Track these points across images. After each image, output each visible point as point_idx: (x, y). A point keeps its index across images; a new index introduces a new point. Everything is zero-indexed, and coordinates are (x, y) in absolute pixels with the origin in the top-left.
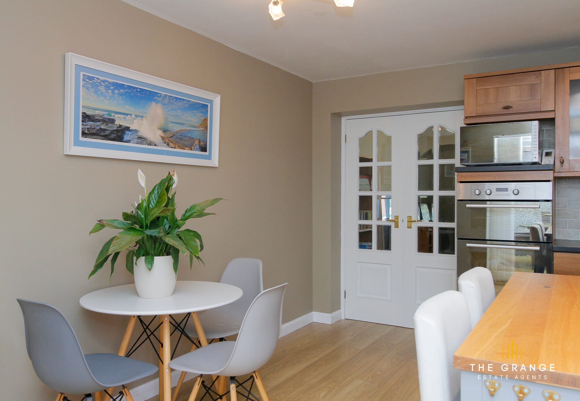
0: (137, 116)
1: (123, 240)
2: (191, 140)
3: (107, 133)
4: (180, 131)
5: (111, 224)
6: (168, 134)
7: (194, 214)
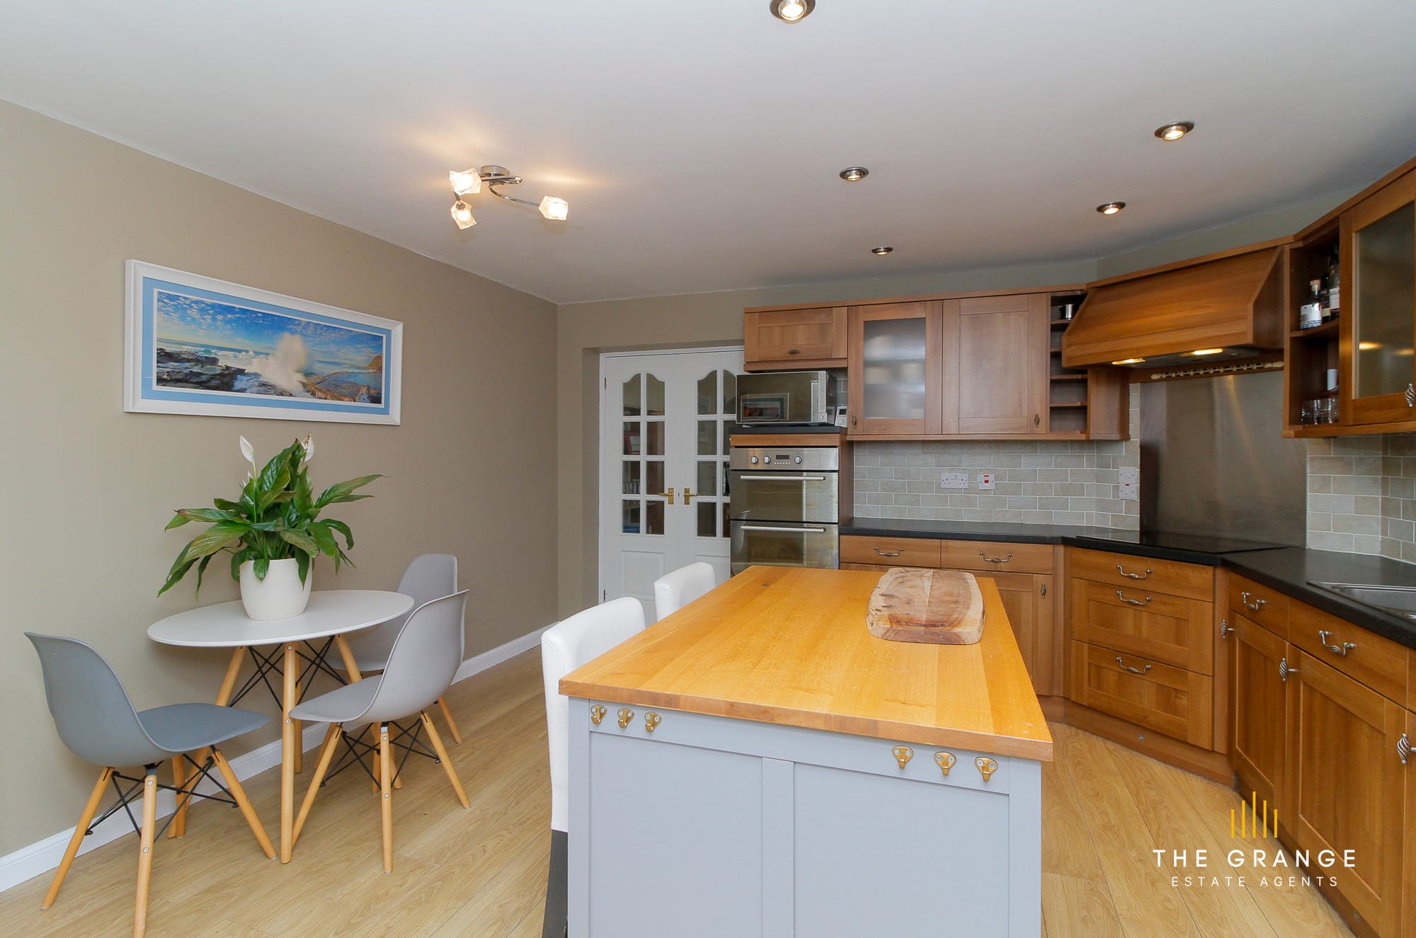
0: (257, 353)
1: (212, 540)
2: (353, 386)
3: (204, 378)
4: (335, 373)
5: (201, 514)
6: (313, 379)
7: (335, 499)
